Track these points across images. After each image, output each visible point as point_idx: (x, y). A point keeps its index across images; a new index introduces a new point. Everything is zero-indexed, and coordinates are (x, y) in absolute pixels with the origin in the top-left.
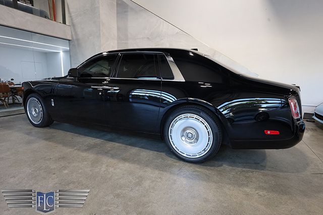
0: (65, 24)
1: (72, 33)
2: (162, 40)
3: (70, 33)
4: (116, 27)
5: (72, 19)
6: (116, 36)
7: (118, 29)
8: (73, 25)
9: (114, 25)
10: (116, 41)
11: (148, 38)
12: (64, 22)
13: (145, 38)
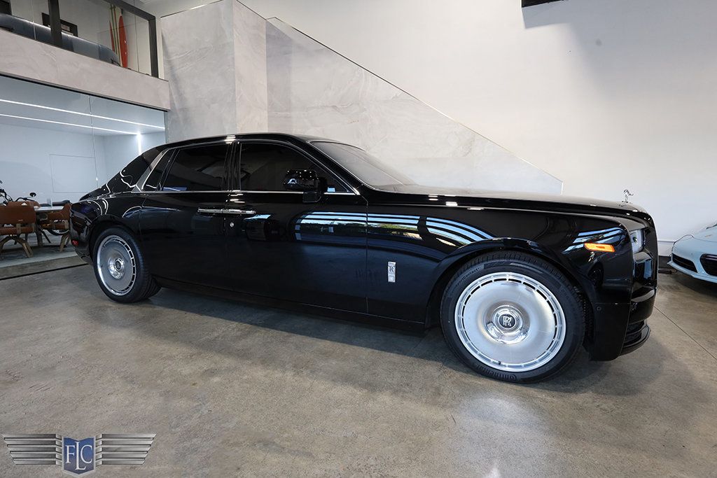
0: (158, 77)
1: (171, 95)
2: (365, 110)
3: (168, 97)
4: (265, 84)
5: (171, 68)
6: (266, 102)
7: (271, 88)
8: (174, 79)
9: (262, 80)
10: (265, 114)
11: (334, 107)
12: (155, 73)
13: (327, 106)
